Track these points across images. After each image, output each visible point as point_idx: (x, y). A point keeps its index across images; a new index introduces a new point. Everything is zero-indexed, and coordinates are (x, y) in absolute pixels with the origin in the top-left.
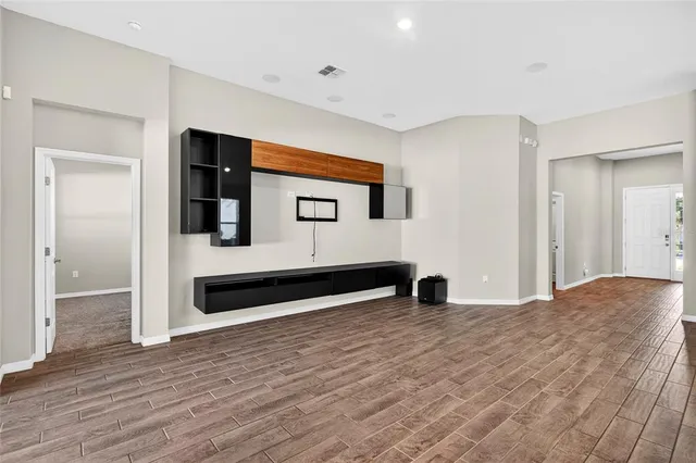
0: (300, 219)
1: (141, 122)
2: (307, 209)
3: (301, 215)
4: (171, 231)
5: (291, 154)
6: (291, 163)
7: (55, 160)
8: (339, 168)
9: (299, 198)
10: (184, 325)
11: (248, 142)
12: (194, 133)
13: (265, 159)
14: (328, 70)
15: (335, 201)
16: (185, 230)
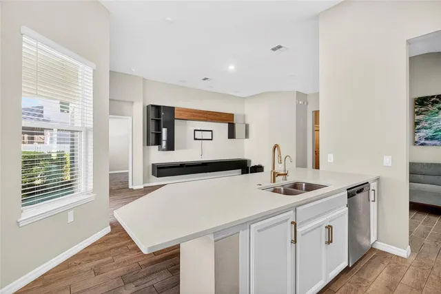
0: (195, 139)
2: (199, 135)
3: (196, 137)
5: (191, 112)
6: (194, 116)
8: (211, 117)
9: (195, 130)
10: (148, 183)
11: (173, 108)
12: (152, 106)
13: (180, 114)
14: (205, 79)
15: (211, 131)
16: (148, 144)
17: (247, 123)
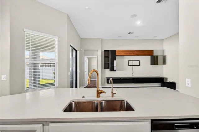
0: (129, 65)
1: (98, 50)
2: (131, 63)
3: (129, 64)
4: (102, 68)
5: (125, 52)
6: (125, 53)
7: (88, 58)
8: (137, 53)
9: (129, 61)
10: (105, 85)
11: (115, 51)
12: (105, 51)
13: (119, 53)
14: (130, 33)
15: (139, 61)
16: (105, 68)
17: (165, 55)
